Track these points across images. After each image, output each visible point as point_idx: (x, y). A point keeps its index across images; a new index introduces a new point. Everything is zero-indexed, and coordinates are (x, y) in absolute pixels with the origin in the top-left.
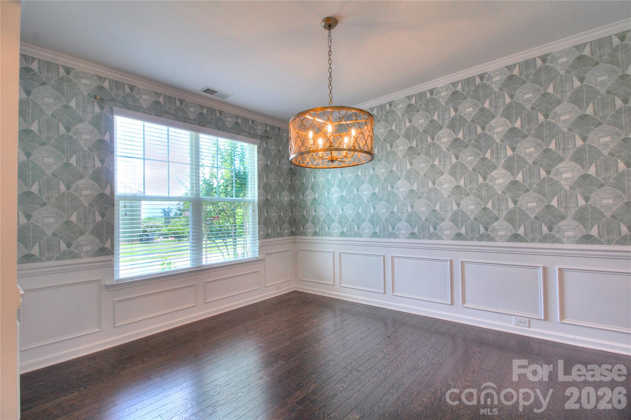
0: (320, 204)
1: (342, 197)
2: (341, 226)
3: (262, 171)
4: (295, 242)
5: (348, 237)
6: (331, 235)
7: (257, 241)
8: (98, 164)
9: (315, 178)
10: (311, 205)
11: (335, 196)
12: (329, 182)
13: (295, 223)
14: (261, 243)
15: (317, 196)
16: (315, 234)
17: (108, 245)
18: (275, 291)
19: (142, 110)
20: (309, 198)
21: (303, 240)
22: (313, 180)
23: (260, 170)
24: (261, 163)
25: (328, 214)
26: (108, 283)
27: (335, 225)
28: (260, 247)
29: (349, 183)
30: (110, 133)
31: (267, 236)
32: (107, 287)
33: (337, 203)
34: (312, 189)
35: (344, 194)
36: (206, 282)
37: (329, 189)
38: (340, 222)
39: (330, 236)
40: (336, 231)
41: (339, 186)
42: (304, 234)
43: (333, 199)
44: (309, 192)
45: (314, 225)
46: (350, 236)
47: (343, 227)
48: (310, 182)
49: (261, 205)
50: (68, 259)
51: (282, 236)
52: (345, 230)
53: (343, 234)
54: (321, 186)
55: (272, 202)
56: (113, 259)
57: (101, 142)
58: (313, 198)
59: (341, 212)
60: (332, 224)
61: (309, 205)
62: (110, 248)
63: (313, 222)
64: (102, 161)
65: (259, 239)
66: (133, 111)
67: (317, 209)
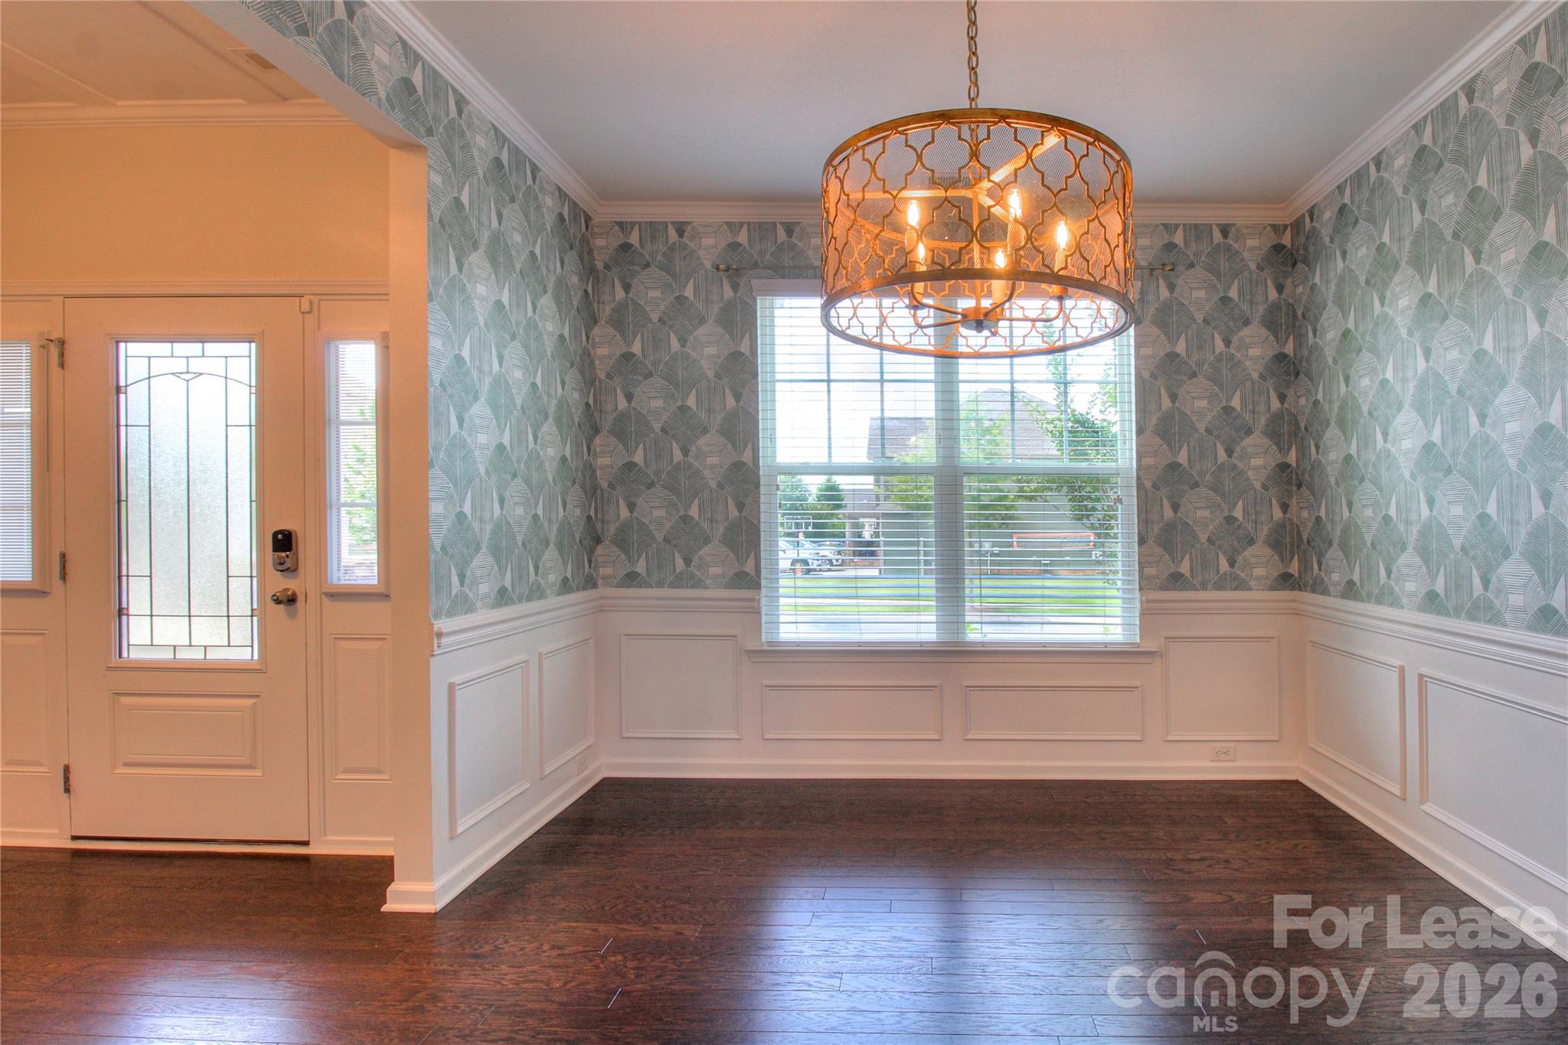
0: (1362, 480)
1: (1429, 447)
2: (1428, 567)
3: (1153, 376)
4: (1296, 613)
5: (1448, 615)
6: (1395, 603)
7: (1137, 594)
8: (731, 402)
9: (1347, 380)
10: (1337, 483)
11: (1406, 444)
12: (1388, 393)
13: (1298, 547)
14: (1148, 601)
15: (1353, 451)
16: (1350, 590)
17: (749, 567)
18: (1208, 764)
19: (811, 272)
20: (1332, 456)
21: (1321, 611)
22: (1343, 388)
23: (1146, 375)
24: (1147, 351)
25: (1387, 518)
26: (751, 645)
27: (1409, 560)
28: (1144, 614)
29: (1453, 388)
30: (751, 339)
31: (1176, 581)
32: (751, 653)
33: (1413, 476)
34: (1342, 423)
35: (1436, 436)
36: (967, 687)
37: (1388, 420)
38: (1424, 553)
39: (1392, 605)
40: (1410, 586)
41: (1420, 407)
42: (1319, 587)
43: (1401, 459)
44: (1332, 433)
45: (1347, 558)
46: (1457, 613)
47: (1432, 575)
48: (1335, 396)
49: (1148, 485)
50: (687, 588)
51: (1241, 585)
52: (1439, 586)
53: (1431, 602)
54: (1365, 409)
55: (1194, 473)
56: (757, 597)
57: (736, 356)
58: (1342, 456)
59: (1425, 511)
60: (1398, 556)
61: (1333, 481)
62: (753, 573)
63: (1344, 547)
64: (738, 397)
65: (1141, 589)
66: (793, 278)
67: (1355, 497)
